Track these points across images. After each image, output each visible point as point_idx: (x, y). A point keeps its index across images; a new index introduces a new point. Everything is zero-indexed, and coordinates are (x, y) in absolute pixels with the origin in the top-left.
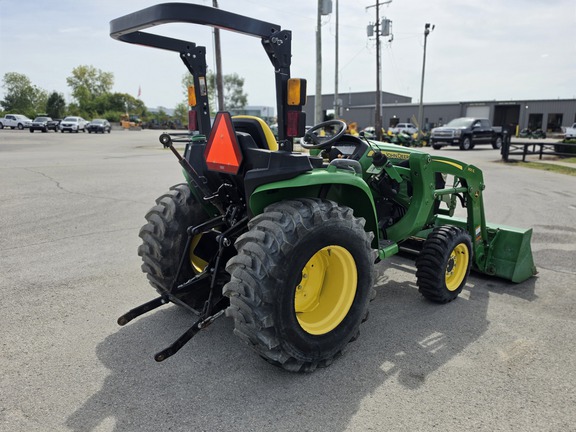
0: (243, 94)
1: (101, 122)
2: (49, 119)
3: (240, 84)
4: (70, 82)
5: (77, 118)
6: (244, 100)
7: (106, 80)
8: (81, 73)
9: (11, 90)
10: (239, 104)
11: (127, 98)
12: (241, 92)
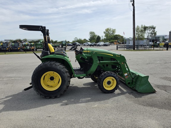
0: (155, 32)
1: (107, 43)
2: (95, 43)
3: (154, 28)
4: (104, 33)
5: (101, 42)
6: (155, 34)
7: (114, 31)
8: (107, 30)
9: (91, 36)
10: (153, 35)
11: (119, 35)
12: (154, 31)
